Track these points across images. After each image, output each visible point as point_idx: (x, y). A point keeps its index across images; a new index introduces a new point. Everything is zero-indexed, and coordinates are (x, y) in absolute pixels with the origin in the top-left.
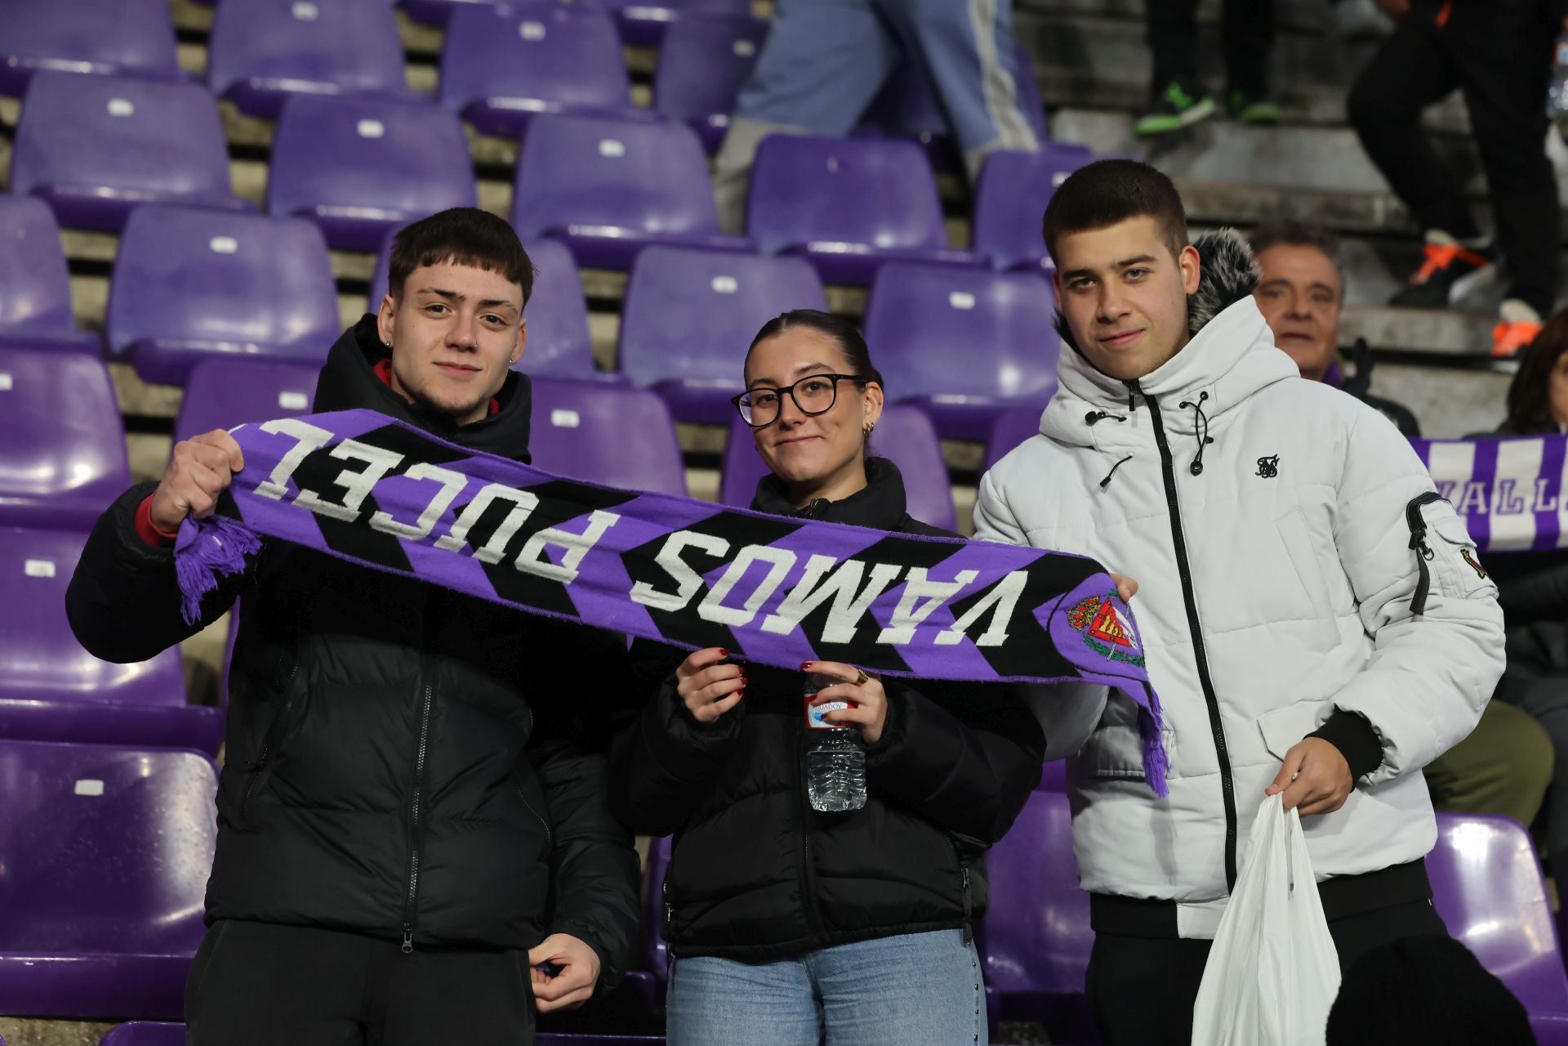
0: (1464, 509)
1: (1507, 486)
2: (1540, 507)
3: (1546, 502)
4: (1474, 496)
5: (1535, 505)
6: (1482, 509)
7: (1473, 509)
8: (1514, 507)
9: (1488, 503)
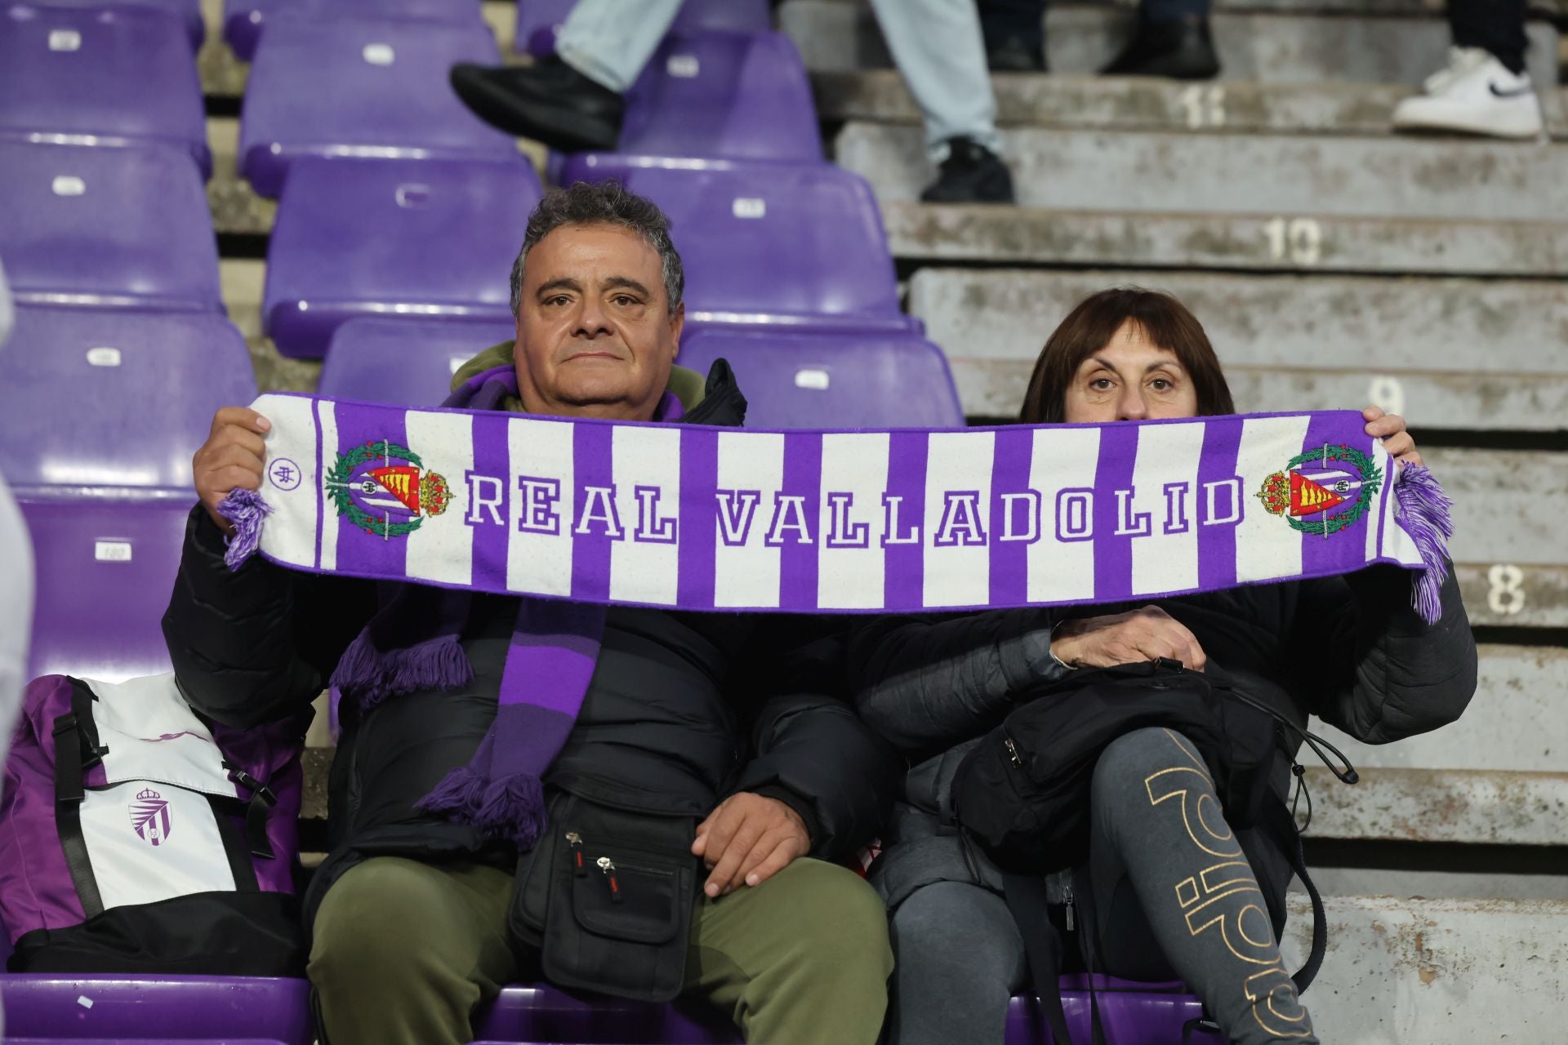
0: (777, 538)
1: (840, 502)
2: (893, 539)
3: (904, 532)
4: (791, 517)
5: (886, 535)
6: (805, 539)
7: (791, 536)
8: (854, 537)
9: (814, 531)
